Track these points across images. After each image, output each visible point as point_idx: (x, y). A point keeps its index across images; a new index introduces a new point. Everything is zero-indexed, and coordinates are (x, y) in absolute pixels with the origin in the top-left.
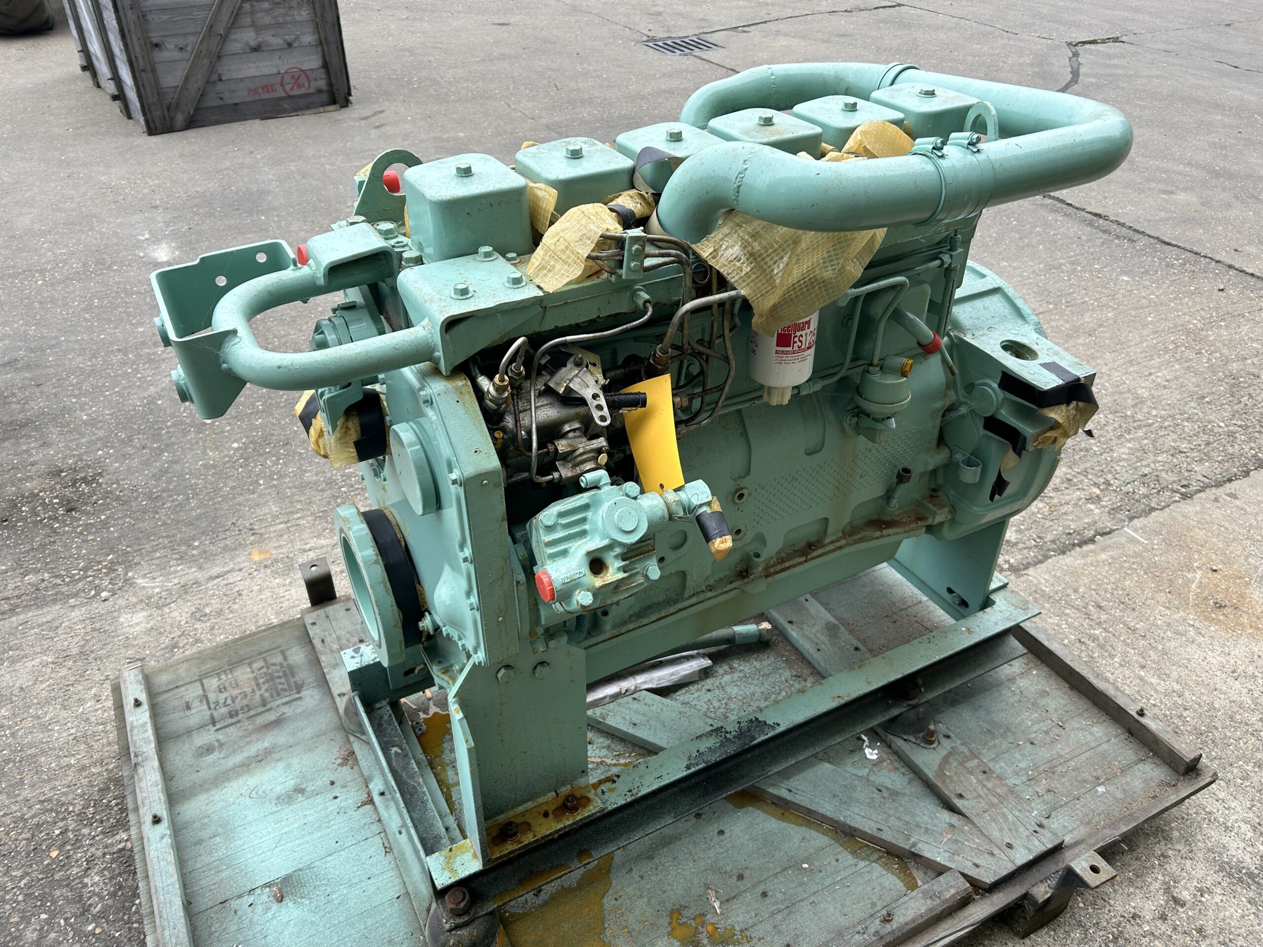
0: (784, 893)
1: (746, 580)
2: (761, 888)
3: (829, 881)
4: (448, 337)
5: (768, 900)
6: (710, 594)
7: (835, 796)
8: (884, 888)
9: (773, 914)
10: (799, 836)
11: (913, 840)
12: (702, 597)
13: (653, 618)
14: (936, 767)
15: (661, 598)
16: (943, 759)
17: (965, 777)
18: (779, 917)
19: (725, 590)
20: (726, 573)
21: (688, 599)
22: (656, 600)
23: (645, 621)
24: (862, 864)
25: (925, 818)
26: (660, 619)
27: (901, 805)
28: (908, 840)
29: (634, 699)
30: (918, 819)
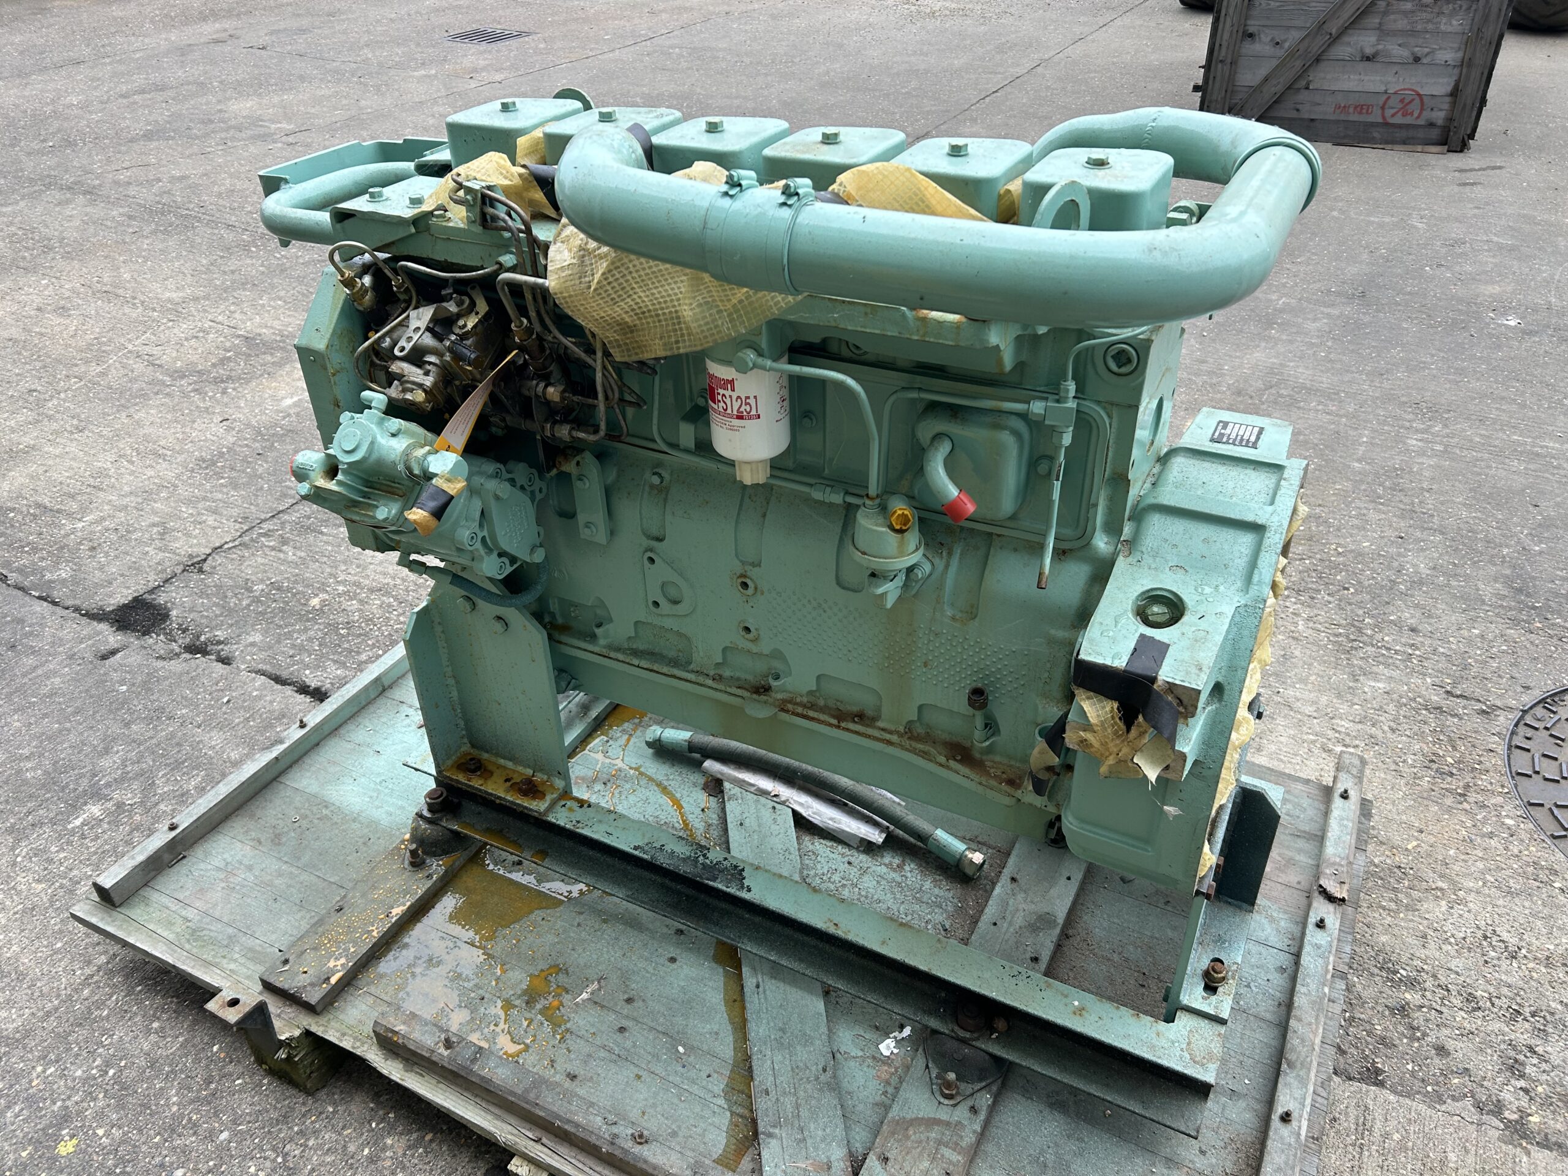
0: (635, 1045)
1: (755, 696)
2: (625, 1023)
3: (677, 1080)
4: (338, 226)
5: (618, 1037)
6: (710, 682)
7: (783, 1030)
8: (703, 1135)
9: (604, 1047)
10: (716, 1028)
11: (777, 1131)
12: (701, 679)
13: (644, 664)
14: (909, 1116)
15: (672, 654)
16: (929, 1119)
17: (921, 1154)
18: (602, 1054)
19: (729, 690)
20: (750, 677)
21: (688, 671)
22: (665, 652)
23: (636, 662)
24: (721, 1102)
25: (820, 1133)
26: (651, 671)
27: (819, 1100)
28: (774, 1126)
29: (774, 808)
30: (812, 1126)
